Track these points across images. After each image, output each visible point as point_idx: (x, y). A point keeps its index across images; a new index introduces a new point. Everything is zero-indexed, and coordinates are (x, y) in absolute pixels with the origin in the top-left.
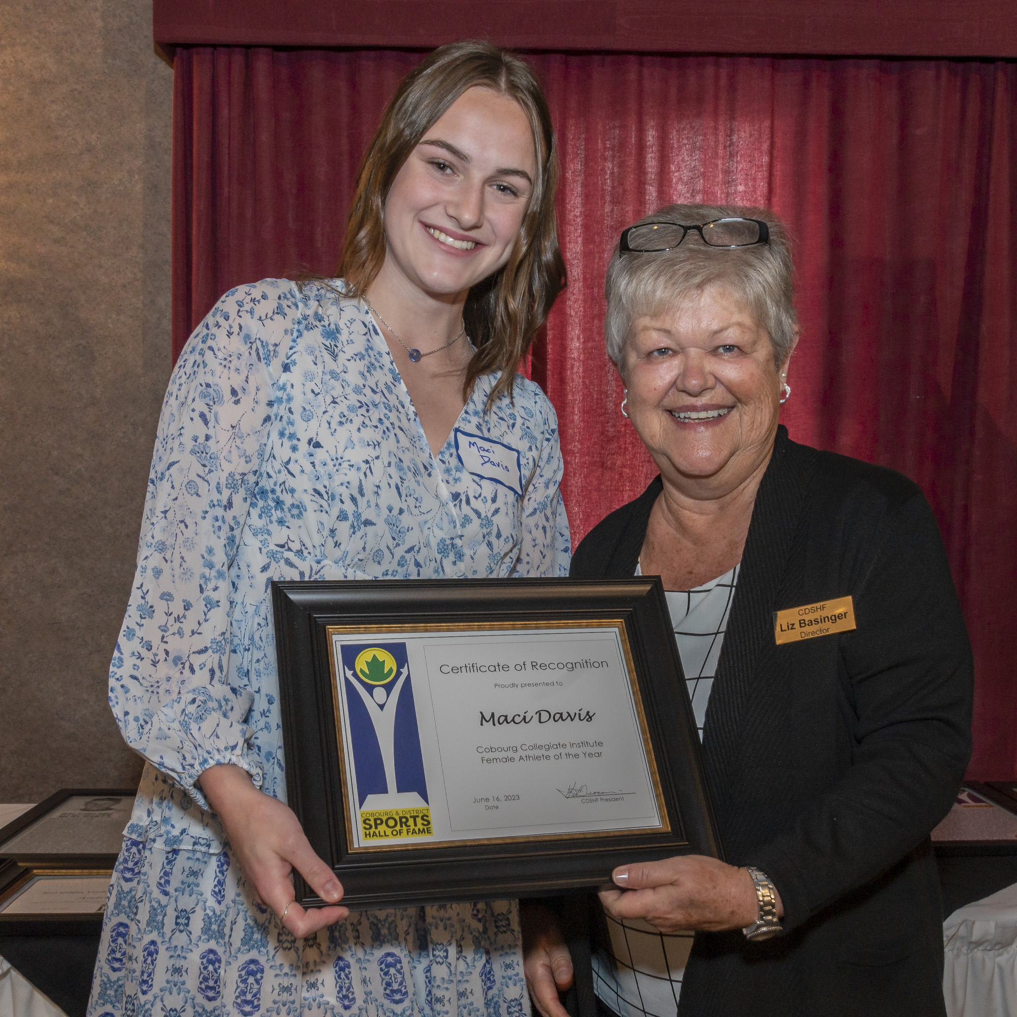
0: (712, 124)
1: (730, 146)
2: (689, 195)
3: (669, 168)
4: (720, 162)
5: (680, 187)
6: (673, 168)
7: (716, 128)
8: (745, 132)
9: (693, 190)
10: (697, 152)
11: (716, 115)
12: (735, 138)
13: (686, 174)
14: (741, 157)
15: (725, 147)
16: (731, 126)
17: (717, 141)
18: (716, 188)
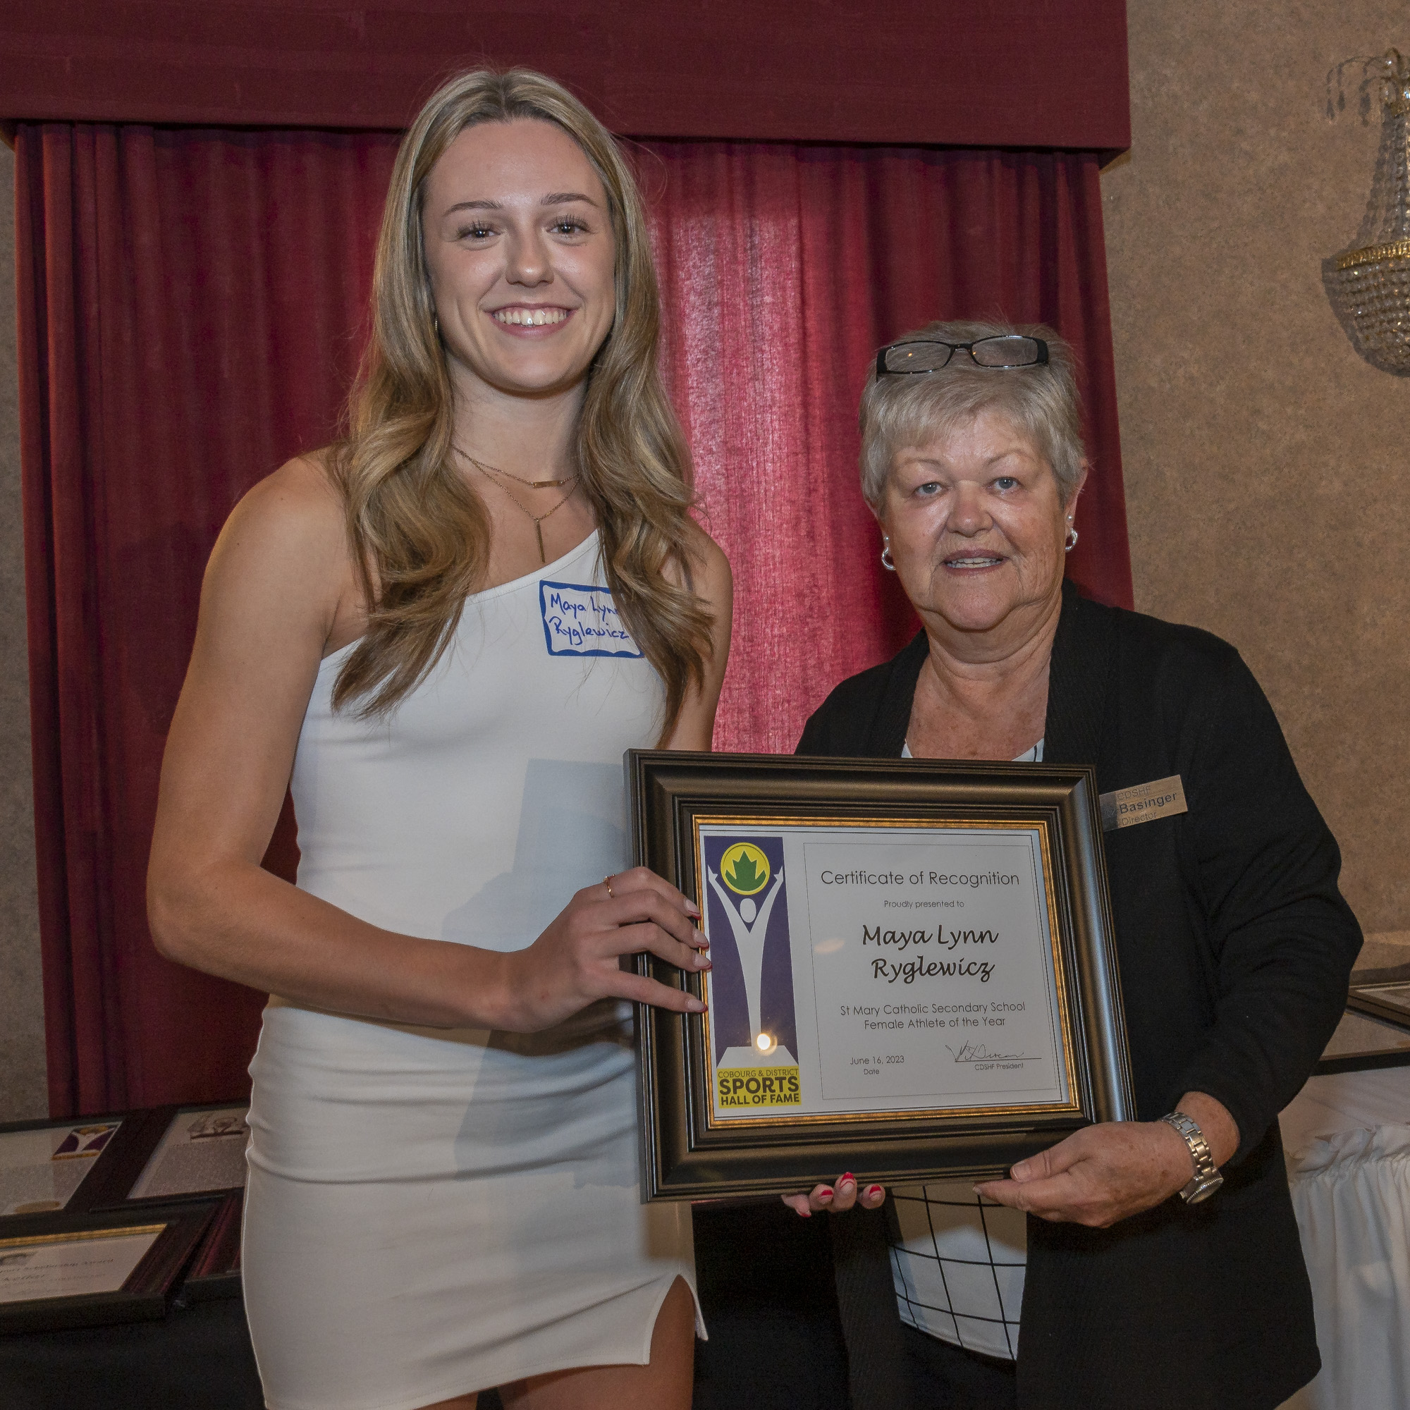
0: (728, 223)
1: (751, 249)
2: (704, 308)
3: (678, 276)
4: (740, 268)
5: (692, 298)
6: (682, 275)
7: (733, 228)
8: (769, 232)
9: (710, 303)
10: (712, 256)
11: (731, 210)
12: (757, 240)
13: (697, 282)
14: (766, 261)
15: (745, 250)
16: (751, 224)
17: (735, 243)
18: (738, 300)
